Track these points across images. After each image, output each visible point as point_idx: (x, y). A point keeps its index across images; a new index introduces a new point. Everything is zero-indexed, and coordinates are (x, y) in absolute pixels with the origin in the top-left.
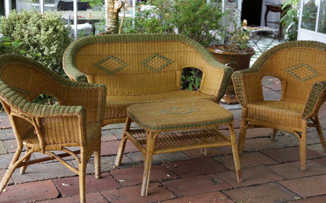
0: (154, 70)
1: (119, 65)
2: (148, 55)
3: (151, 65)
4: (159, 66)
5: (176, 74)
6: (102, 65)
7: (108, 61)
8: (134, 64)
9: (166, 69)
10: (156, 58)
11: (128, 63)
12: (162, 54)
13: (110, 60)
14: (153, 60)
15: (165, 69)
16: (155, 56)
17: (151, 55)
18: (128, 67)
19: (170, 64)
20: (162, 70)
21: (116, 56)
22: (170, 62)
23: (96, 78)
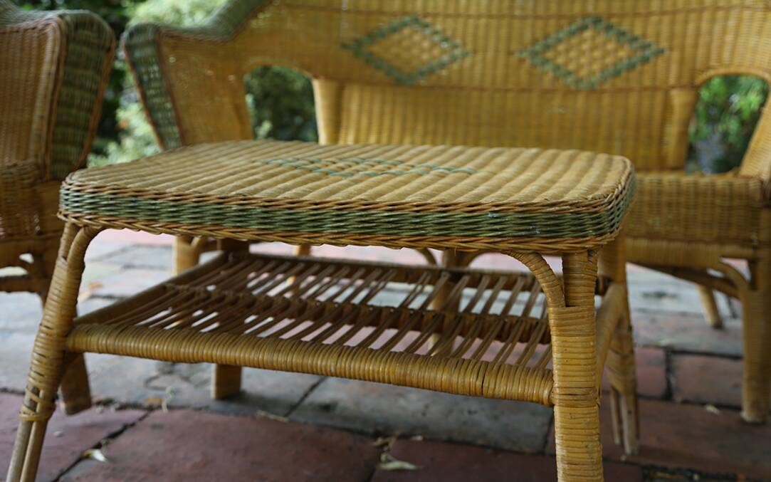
0: (570, 80)
1: (436, 52)
2: (552, 23)
3: (560, 60)
4: (596, 67)
5: (667, 106)
6: (375, 48)
7: (396, 37)
8: (490, 54)
9: (628, 79)
10: (587, 34)
11: (469, 47)
12: (614, 21)
13: (406, 31)
14: (574, 41)
15: (620, 83)
16: (583, 28)
17: (564, 22)
18: (468, 61)
19: (645, 60)
20: (607, 86)
21: (429, 20)
22: (648, 53)
23: (347, 92)
